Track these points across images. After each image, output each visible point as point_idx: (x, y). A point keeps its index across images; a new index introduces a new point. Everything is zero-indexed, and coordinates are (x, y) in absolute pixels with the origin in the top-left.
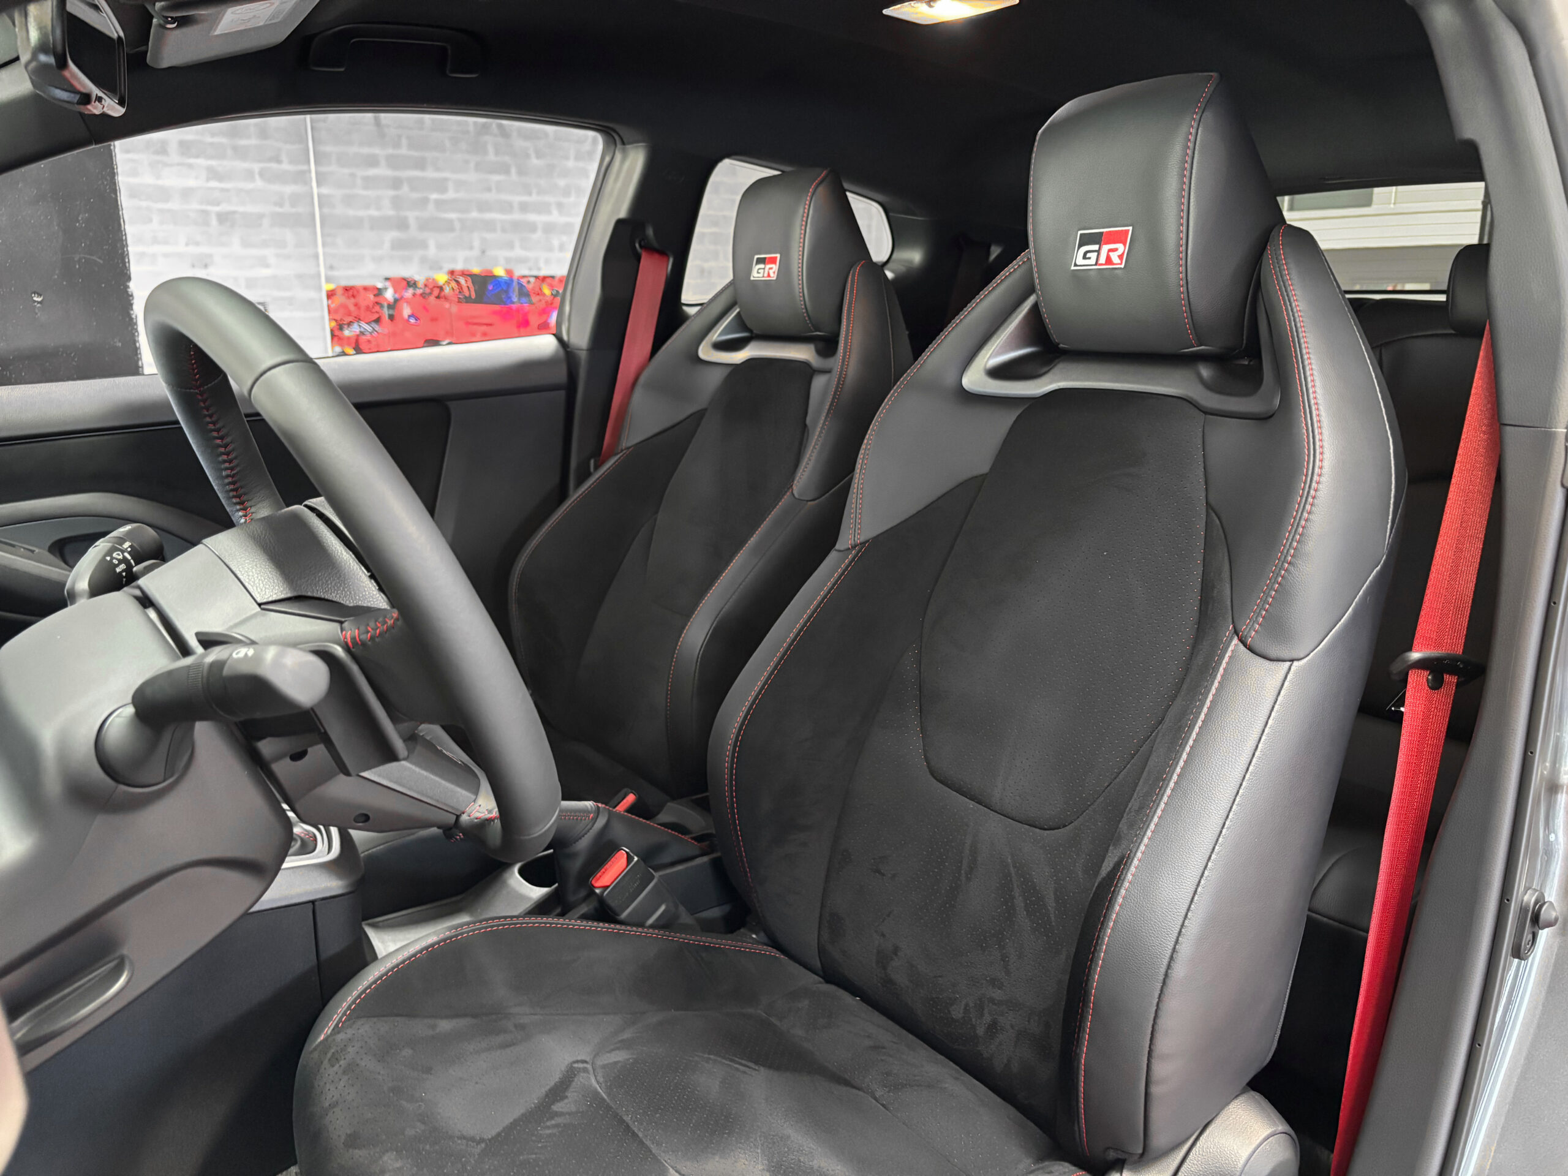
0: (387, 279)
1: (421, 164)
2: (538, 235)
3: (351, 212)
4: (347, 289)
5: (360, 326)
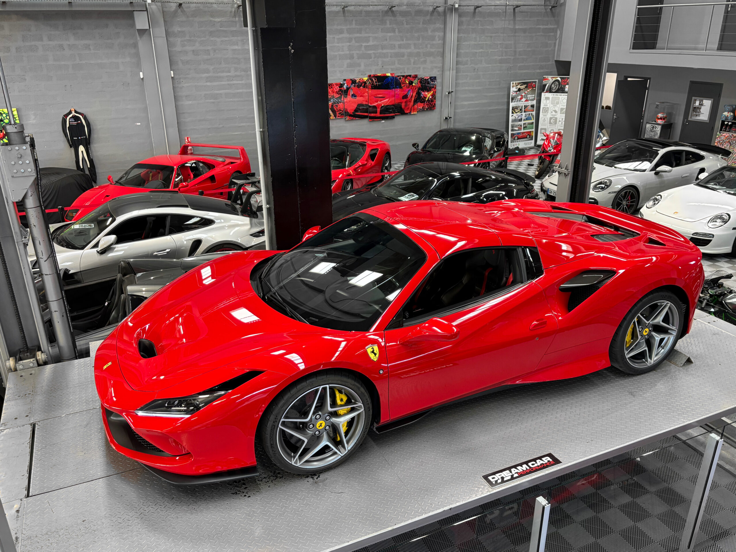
0: (345, 80)
1: (360, 31)
2: (406, 57)
5: (333, 99)
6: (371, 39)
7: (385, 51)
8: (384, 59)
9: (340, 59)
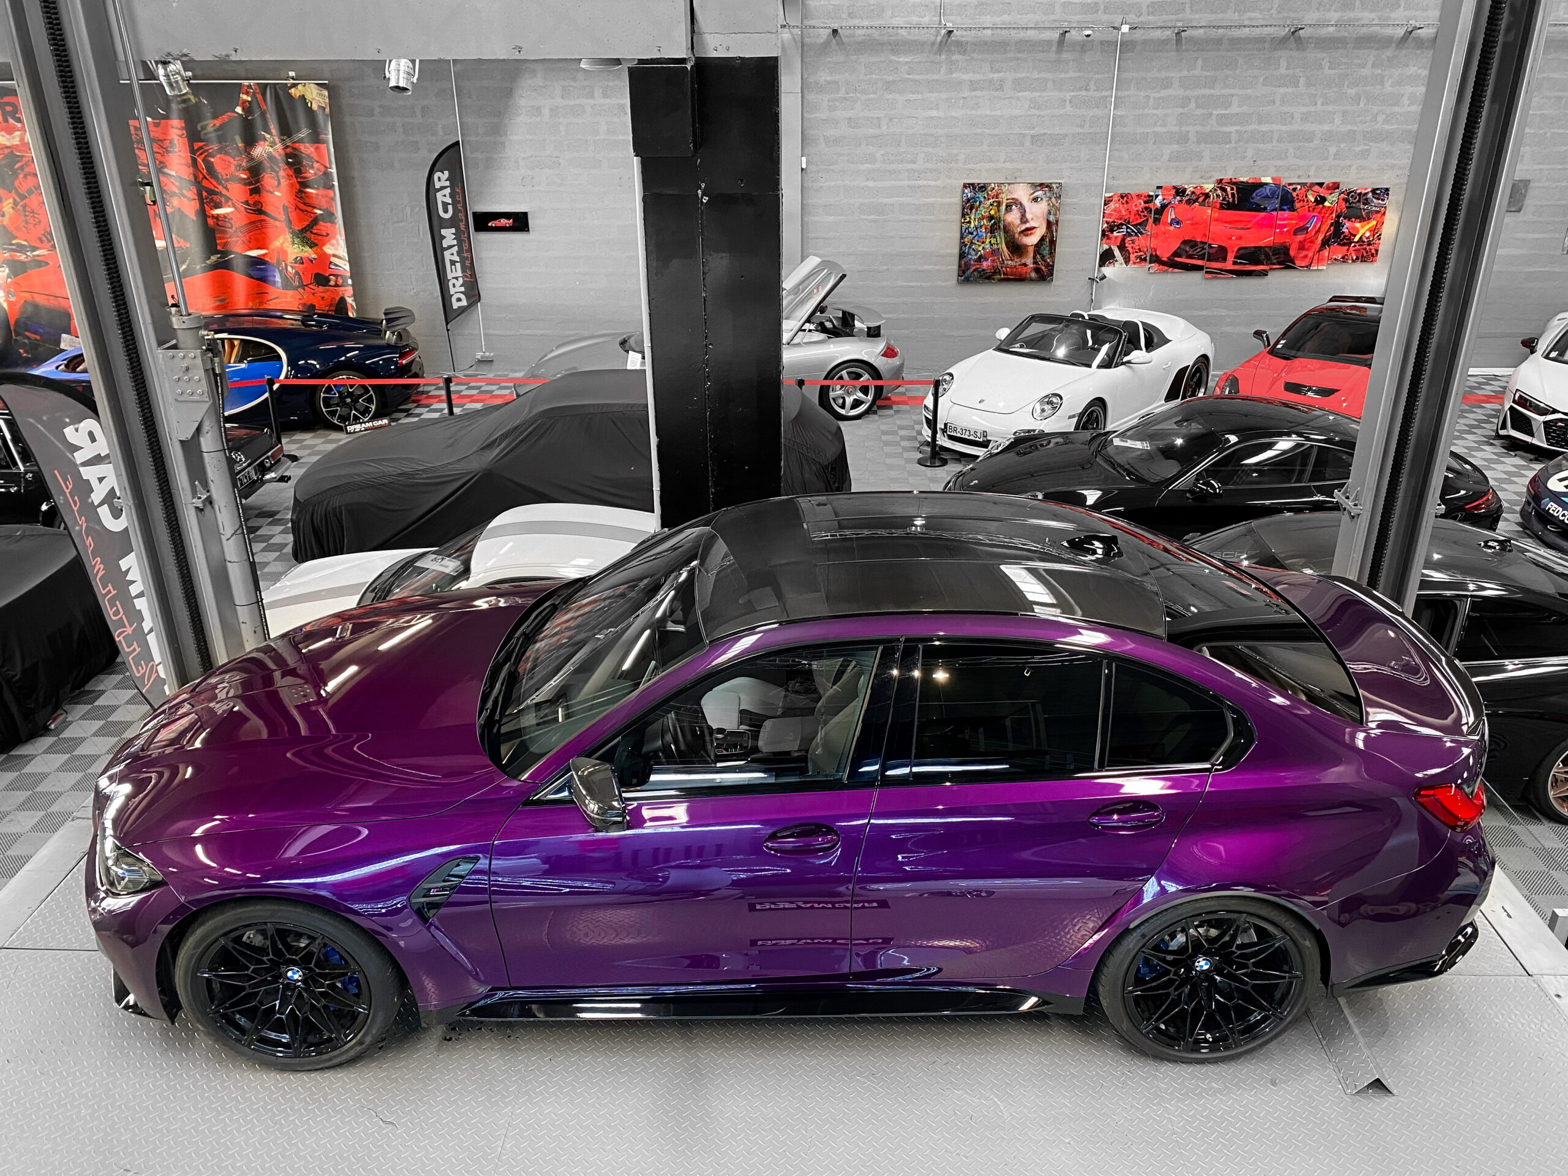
0: (1158, 188)
1: (1210, 83)
2: (1316, 142)
3: (1139, 130)
4: (1122, 197)
5: (1128, 228)
6: (1235, 101)
8: (1262, 146)
9: (1154, 143)
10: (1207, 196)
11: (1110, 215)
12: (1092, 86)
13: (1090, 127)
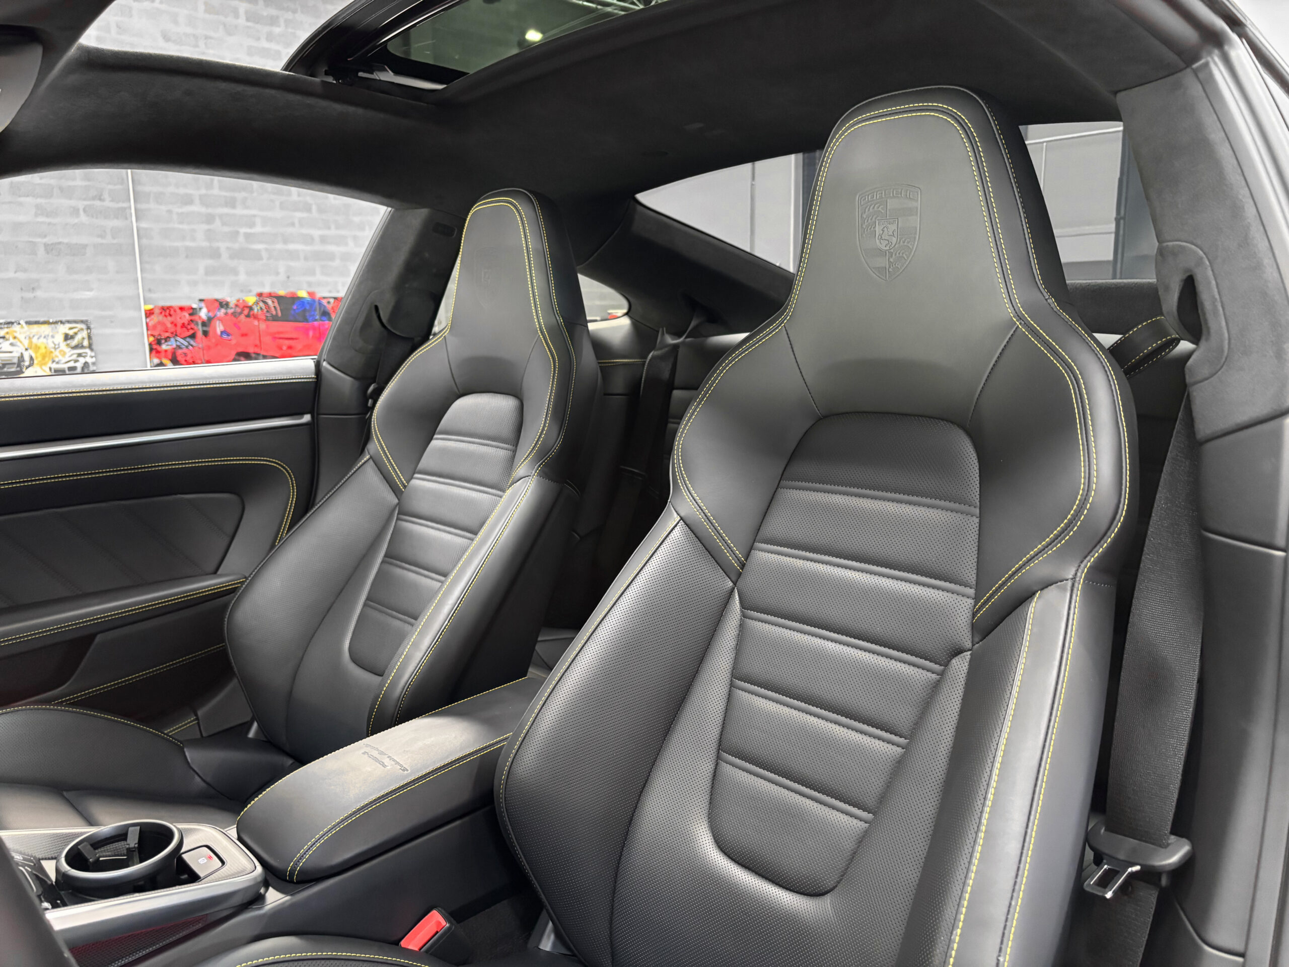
0: (201, 300)
1: (231, 203)
2: (337, 263)
3: (168, 243)
4: (164, 309)
5: (176, 341)
6: (258, 221)
7: (292, 247)
8: (292, 264)
9: (187, 257)
10: (251, 308)
11: (154, 327)
12: (106, 196)
13: (114, 238)
